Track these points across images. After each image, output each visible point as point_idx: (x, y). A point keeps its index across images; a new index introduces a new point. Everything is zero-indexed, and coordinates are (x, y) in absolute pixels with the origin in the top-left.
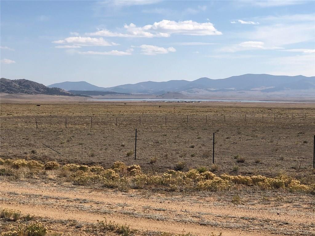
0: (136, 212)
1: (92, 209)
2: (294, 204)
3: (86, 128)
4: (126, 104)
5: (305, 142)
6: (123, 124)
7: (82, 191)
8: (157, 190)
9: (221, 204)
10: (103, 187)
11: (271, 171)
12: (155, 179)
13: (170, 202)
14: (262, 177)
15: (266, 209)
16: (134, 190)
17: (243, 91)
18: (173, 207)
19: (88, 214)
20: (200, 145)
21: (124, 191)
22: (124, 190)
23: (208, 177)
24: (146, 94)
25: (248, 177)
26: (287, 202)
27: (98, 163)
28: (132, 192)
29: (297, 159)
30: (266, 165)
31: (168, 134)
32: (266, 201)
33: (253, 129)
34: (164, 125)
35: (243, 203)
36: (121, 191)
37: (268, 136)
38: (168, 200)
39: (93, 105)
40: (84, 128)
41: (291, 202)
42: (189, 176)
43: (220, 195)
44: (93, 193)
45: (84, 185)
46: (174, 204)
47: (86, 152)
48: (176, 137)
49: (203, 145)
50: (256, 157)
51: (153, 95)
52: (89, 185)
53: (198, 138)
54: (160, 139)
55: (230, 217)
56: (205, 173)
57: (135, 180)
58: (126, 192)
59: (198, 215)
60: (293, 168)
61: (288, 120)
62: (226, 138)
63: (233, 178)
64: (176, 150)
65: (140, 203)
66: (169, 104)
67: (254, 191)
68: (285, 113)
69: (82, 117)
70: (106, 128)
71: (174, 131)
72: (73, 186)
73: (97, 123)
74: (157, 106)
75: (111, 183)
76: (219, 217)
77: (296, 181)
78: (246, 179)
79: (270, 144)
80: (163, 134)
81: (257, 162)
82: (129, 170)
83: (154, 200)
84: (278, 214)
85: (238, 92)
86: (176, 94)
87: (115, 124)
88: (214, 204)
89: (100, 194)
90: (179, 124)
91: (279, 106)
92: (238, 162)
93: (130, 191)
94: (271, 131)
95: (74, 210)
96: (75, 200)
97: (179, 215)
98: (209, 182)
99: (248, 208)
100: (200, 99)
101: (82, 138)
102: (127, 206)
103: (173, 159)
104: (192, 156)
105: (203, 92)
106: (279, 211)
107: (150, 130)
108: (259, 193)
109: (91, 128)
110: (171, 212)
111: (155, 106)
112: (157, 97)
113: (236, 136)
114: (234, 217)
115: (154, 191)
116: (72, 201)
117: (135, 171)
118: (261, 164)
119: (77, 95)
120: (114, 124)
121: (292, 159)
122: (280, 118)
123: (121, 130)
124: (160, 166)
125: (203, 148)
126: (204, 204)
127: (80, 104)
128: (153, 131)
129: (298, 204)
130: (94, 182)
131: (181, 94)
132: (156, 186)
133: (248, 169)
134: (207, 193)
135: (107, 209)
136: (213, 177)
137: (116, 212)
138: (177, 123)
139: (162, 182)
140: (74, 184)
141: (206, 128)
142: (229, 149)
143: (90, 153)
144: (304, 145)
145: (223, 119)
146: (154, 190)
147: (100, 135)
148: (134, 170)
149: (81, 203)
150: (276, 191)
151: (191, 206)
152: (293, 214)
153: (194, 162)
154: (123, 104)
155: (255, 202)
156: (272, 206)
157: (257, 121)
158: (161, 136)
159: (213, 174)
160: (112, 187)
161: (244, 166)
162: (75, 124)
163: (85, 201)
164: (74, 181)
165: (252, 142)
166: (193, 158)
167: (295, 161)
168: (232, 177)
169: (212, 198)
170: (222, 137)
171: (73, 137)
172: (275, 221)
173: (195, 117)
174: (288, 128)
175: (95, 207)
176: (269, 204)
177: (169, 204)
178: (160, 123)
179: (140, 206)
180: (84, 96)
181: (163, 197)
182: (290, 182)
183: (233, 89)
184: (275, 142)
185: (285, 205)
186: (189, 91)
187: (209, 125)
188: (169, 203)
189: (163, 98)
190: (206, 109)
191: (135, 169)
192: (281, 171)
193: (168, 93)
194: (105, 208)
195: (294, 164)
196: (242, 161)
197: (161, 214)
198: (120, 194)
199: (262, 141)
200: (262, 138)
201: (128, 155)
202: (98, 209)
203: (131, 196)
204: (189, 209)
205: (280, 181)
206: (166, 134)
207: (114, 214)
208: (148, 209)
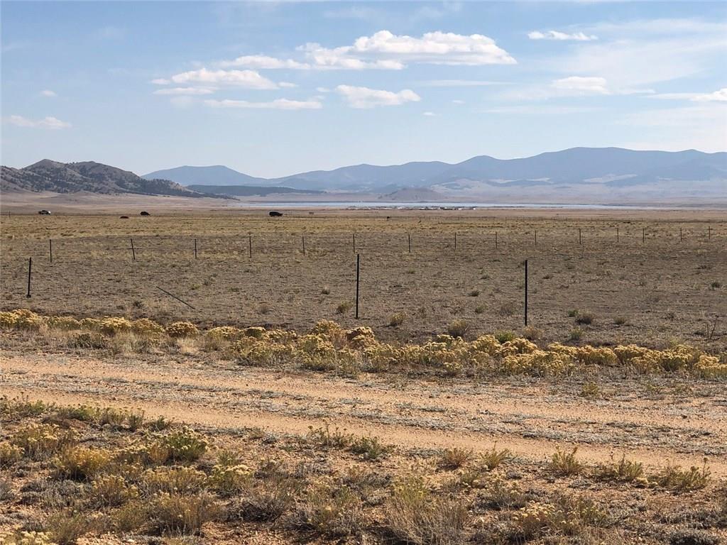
0: (383, 414)
1: (289, 409)
2: (715, 399)
3: (238, 258)
4: (313, 213)
5: (716, 285)
6: (318, 252)
7: (259, 377)
8: (419, 374)
9: (559, 398)
10: (301, 368)
11: (652, 339)
12: (410, 352)
13: (451, 395)
14: (637, 348)
15: (658, 409)
16: (369, 375)
17: (566, 185)
18: (460, 405)
19: (284, 419)
20: (490, 291)
21: (348, 377)
22: (349, 375)
23: (521, 349)
24: (357, 191)
25: (607, 350)
26: (698, 396)
27: (278, 326)
28: (368, 378)
29: (704, 318)
30: (639, 328)
31: (418, 272)
32: (653, 393)
33: (599, 261)
34: (406, 253)
35: (608, 398)
36: (342, 375)
37: (632, 274)
38: (445, 392)
39: (243, 216)
40: (235, 259)
41: (707, 396)
42: (482, 348)
43: (555, 383)
44: (284, 379)
45: (260, 366)
46: (461, 400)
47: (248, 305)
48: (435, 276)
49: (498, 291)
50: (614, 314)
51: (372, 193)
52: (272, 365)
53: (484, 278)
54: (402, 280)
55: (585, 422)
56: (514, 342)
57: (369, 355)
58: (352, 378)
59: (515, 419)
60: (697, 334)
61: (671, 242)
62: (544, 278)
63: (575, 352)
64: (439, 301)
65: (387, 398)
66: (406, 214)
67: (624, 376)
68: (662, 230)
69: (225, 237)
70: (282, 260)
71: (430, 264)
72: (237, 367)
73: (261, 249)
74: (381, 217)
75: (319, 360)
76: (561, 422)
77: (711, 358)
78: (602, 353)
79: (639, 288)
80: (406, 269)
81: (620, 323)
82: (350, 337)
83: (415, 392)
84: (685, 417)
85: (556, 186)
86: (423, 192)
87: (301, 252)
88: (544, 399)
89: (299, 381)
90: (437, 250)
91: (646, 217)
92: (579, 322)
93: (360, 376)
94: (639, 264)
95: (251, 412)
96: (249, 393)
97: (474, 419)
98: (527, 357)
99: (619, 406)
100: (474, 202)
101: (234, 279)
102: (361, 403)
103: (438, 318)
104: (478, 311)
105: (480, 187)
106: (685, 412)
107: (377, 263)
108: (636, 379)
109: (250, 259)
110: (456, 413)
111: (377, 217)
112: (379, 198)
113: (565, 273)
114: (592, 423)
115: (412, 376)
116: (243, 395)
117: (363, 339)
118: (628, 326)
119: (206, 195)
120: (298, 252)
121: (693, 317)
122: (655, 239)
123: (316, 262)
124: (412, 332)
125: (498, 296)
126: (524, 399)
127: (215, 213)
128: (385, 264)
129: (724, 399)
130: (282, 359)
131: (432, 191)
132: (413, 367)
133: (602, 336)
134: (526, 379)
135: (322, 410)
136: (532, 350)
137: (341, 413)
138: (433, 250)
139: (426, 359)
140: (239, 364)
141: (497, 259)
142: (554, 299)
143: (257, 306)
144: (714, 290)
145: (530, 240)
146: (411, 374)
147: (272, 272)
148: (359, 337)
149: (262, 398)
150: (671, 375)
151: (496, 403)
152: (715, 417)
153: (485, 324)
154: (307, 214)
155: (631, 395)
156: (668, 404)
157: (605, 244)
158: (404, 273)
159: (532, 344)
160: (321, 369)
161: (593, 330)
162: (215, 252)
163: (270, 395)
164: (239, 358)
165: (600, 284)
166: (481, 315)
167: (700, 320)
168: (573, 349)
169: (537, 390)
170: (534, 276)
171: (215, 276)
172: (680, 429)
173: (471, 237)
174: (675, 258)
175: (294, 404)
176: (662, 399)
177: (449, 400)
178: (396, 248)
179: (389, 404)
180: (222, 197)
181: (433, 387)
182: (696, 360)
183: (546, 179)
184: (650, 285)
185: (696, 402)
186: (448, 186)
187: (503, 252)
188: (448, 397)
189: (394, 200)
190: (490, 223)
191: (363, 336)
192: (674, 340)
193: (404, 189)
194: (316, 408)
195: (699, 327)
196: (586, 321)
197: (436, 418)
198: (342, 382)
199: (621, 284)
200: (622, 278)
201: (341, 310)
202: (302, 409)
203: (367, 386)
204: (494, 408)
205: (676, 356)
206: (412, 269)
207: (338, 418)
208: (407, 410)
